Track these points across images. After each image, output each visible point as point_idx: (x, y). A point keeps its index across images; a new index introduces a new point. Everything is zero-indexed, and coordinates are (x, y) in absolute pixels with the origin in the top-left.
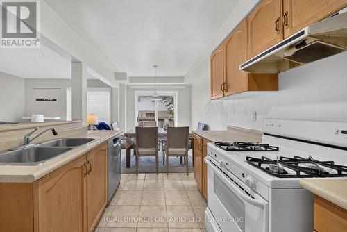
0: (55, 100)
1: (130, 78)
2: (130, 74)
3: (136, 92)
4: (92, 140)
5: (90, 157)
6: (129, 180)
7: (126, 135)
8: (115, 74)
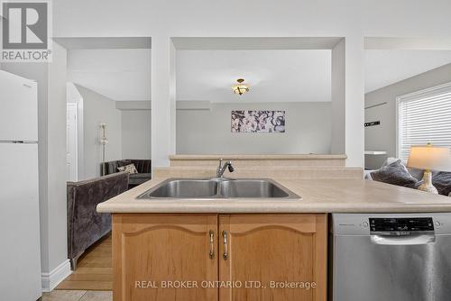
0: (378, 123)
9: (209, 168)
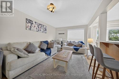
0: (64, 34)
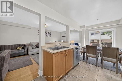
0: (65, 36)
1: (87, 27)
2: (86, 25)
3: (89, 32)
4: (69, 47)
5: (67, 52)
6: (83, 64)
7: (83, 48)
8: (81, 26)
9: (54, 45)
